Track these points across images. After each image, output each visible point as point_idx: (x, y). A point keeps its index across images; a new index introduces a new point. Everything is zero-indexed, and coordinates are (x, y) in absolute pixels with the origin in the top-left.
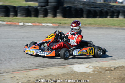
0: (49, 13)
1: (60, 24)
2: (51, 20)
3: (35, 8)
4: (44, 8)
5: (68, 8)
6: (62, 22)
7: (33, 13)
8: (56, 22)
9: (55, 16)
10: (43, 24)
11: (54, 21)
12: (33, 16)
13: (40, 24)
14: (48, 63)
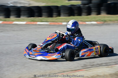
0: (93, 10)
1: (105, 21)
2: (95, 18)
3: (78, 6)
4: (87, 6)
5: (112, 5)
6: (106, 19)
7: (76, 12)
8: (100, 20)
9: (99, 13)
10: (87, 23)
11: (98, 19)
12: (76, 15)
13: (84, 23)
14: (94, 62)
